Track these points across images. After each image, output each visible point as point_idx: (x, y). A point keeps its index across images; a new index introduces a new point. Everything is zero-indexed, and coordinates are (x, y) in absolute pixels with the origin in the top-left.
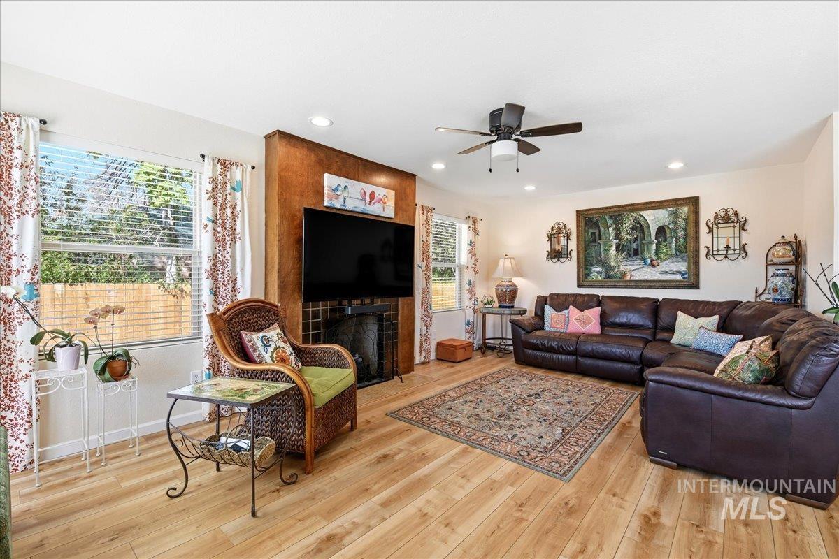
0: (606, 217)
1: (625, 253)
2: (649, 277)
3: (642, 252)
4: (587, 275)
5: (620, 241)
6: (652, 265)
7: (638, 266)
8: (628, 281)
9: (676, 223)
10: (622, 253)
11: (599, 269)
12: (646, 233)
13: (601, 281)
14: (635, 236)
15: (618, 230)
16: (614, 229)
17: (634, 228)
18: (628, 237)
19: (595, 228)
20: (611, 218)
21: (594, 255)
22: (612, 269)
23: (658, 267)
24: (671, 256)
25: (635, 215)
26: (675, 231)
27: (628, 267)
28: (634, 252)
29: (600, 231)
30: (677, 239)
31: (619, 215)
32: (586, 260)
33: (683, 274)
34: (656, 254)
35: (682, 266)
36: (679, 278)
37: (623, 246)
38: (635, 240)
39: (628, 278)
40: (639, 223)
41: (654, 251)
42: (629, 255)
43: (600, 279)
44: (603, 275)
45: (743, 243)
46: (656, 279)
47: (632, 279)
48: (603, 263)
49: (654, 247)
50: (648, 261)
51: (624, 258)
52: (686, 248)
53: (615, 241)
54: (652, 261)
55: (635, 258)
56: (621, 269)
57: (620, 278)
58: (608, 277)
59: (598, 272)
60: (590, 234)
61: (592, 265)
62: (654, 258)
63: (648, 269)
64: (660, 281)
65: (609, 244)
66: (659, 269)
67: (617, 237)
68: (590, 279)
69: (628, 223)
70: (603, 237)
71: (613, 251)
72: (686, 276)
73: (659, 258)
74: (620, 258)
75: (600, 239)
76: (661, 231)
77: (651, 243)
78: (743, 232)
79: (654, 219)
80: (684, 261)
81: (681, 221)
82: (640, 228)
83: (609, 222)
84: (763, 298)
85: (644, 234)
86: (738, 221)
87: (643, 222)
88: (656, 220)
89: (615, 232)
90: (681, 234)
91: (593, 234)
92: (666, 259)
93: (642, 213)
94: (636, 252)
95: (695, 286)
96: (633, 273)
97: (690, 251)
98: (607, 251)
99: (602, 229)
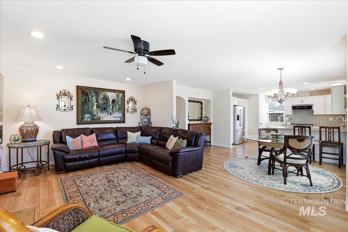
0: (92, 92)
1: (100, 109)
2: (109, 119)
3: (107, 109)
4: (82, 119)
5: (98, 103)
6: (111, 114)
7: (105, 115)
8: (102, 121)
9: (118, 99)
10: (99, 109)
11: (88, 116)
12: (108, 101)
13: (90, 121)
14: (104, 102)
15: (97, 98)
16: (95, 98)
17: (104, 99)
18: (102, 102)
19: (87, 96)
20: (94, 93)
21: (86, 109)
22: (95, 116)
23: (112, 115)
24: (117, 111)
25: (104, 93)
26: (118, 102)
27: (102, 115)
28: (104, 109)
29: (89, 98)
30: (119, 105)
31: (98, 92)
32: (82, 111)
33: (121, 118)
34: (112, 110)
35: (120, 115)
36: (119, 119)
37: (99, 106)
38: (104, 104)
39: (101, 120)
40: (106, 97)
41: (111, 109)
42: (102, 110)
43: (89, 120)
44: (91, 118)
45: (136, 108)
46: (112, 120)
47: (103, 120)
48: (90, 113)
49: (111, 107)
50: (109, 113)
51: (100, 111)
52: (121, 108)
53: (96, 103)
54: (110, 113)
55: (104, 111)
56: (99, 116)
57: (98, 120)
58: (93, 119)
59: (88, 117)
60: (84, 98)
61: (85, 113)
62: (111, 111)
63: (109, 116)
64: (114, 120)
65: (93, 104)
66: (113, 116)
67: (97, 101)
68: (84, 120)
69: (101, 96)
70: (90, 101)
71: (95, 107)
72: (122, 119)
73: (113, 112)
74: (98, 111)
75: (89, 101)
76: (113, 101)
77: (110, 105)
78: (136, 105)
79: (111, 96)
80: (120, 113)
81: (120, 98)
82: (106, 99)
83: (93, 94)
84: (140, 125)
85: (107, 102)
86: (135, 101)
87: (107, 97)
88: (112, 97)
89: (96, 99)
90: (120, 103)
91: (86, 99)
92: (115, 112)
93: (107, 93)
94: (105, 109)
95: (124, 122)
96: (104, 117)
97: (122, 110)
98: (92, 107)
99: (90, 97)
